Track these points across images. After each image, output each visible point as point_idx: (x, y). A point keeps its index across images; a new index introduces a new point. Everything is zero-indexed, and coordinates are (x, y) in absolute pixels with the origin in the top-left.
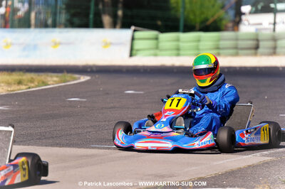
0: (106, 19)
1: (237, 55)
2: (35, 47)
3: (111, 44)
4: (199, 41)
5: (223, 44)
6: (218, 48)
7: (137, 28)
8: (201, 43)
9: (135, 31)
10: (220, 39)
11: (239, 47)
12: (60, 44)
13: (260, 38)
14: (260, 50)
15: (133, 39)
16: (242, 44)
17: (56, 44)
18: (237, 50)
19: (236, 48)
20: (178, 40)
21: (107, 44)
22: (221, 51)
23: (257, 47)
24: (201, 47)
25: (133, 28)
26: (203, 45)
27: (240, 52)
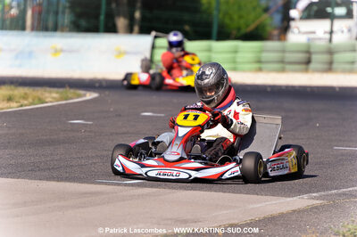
0: (121, 22)
1: (283, 70)
2: (30, 54)
3: (126, 53)
4: (236, 51)
5: (266, 56)
6: (259, 62)
7: (159, 34)
8: (239, 55)
9: (156, 37)
10: (262, 51)
11: (286, 60)
12: (62, 51)
13: (312, 50)
14: (312, 66)
15: (153, 47)
16: (290, 57)
17: (57, 51)
18: (283, 65)
19: (282, 61)
20: (209, 50)
21: (120, 53)
22: (263, 66)
23: (308, 62)
24: (238, 60)
25: (154, 33)
26: (241, 57)
27: (288, 67)
